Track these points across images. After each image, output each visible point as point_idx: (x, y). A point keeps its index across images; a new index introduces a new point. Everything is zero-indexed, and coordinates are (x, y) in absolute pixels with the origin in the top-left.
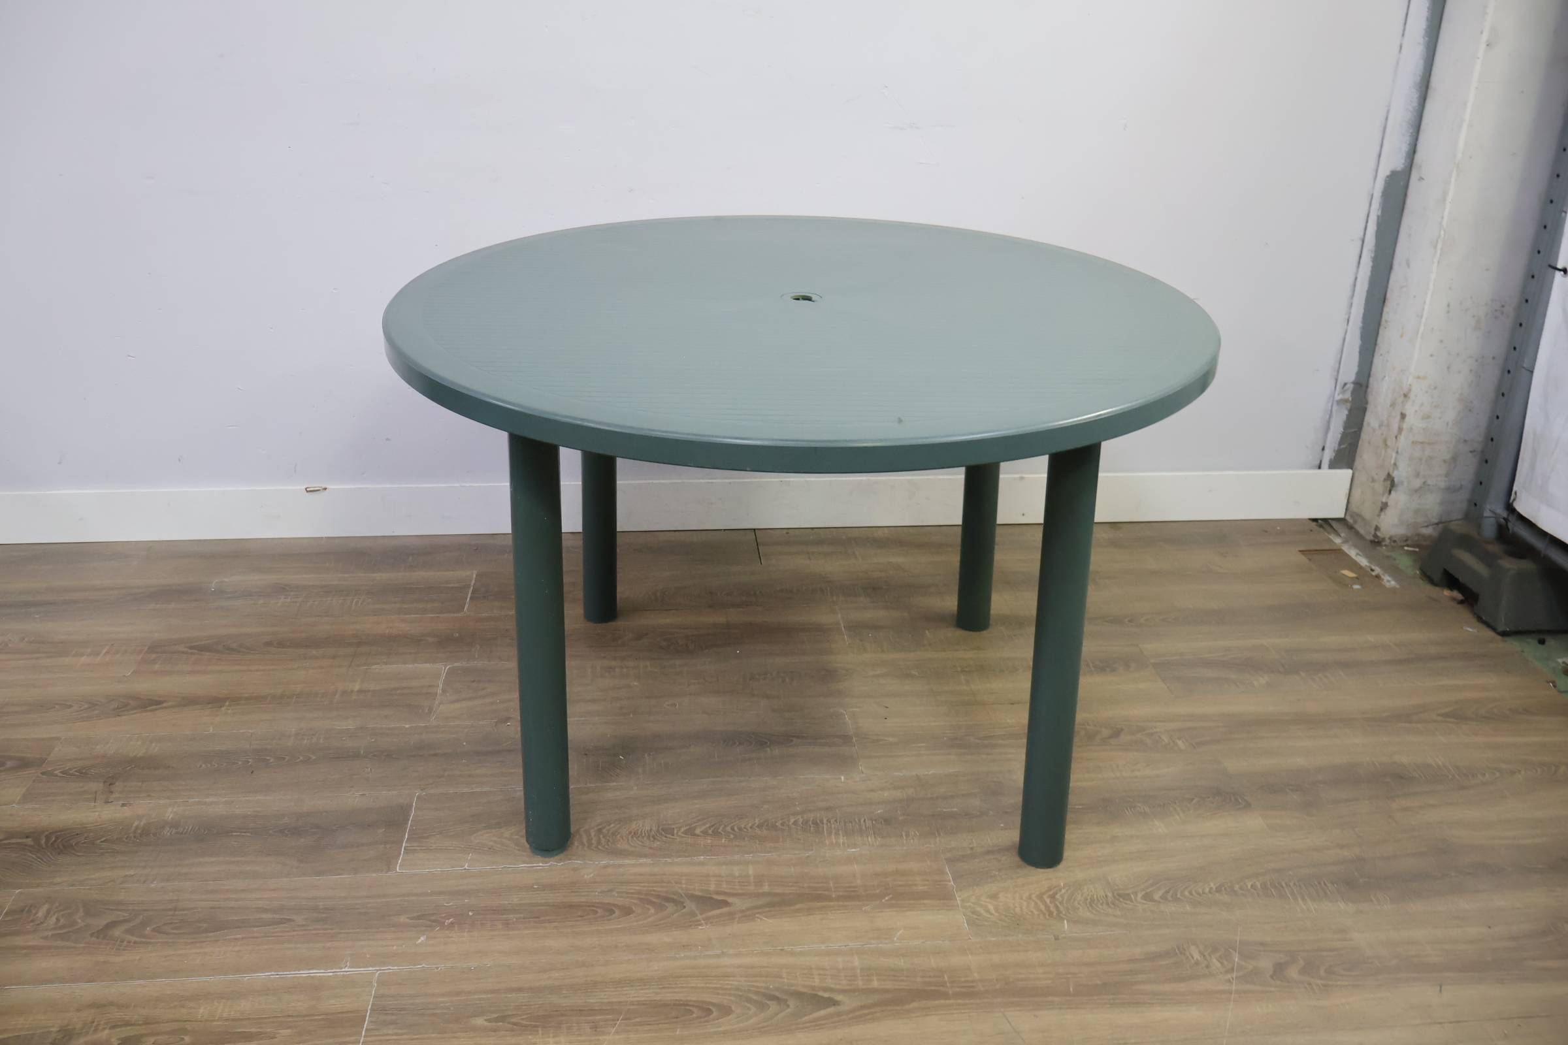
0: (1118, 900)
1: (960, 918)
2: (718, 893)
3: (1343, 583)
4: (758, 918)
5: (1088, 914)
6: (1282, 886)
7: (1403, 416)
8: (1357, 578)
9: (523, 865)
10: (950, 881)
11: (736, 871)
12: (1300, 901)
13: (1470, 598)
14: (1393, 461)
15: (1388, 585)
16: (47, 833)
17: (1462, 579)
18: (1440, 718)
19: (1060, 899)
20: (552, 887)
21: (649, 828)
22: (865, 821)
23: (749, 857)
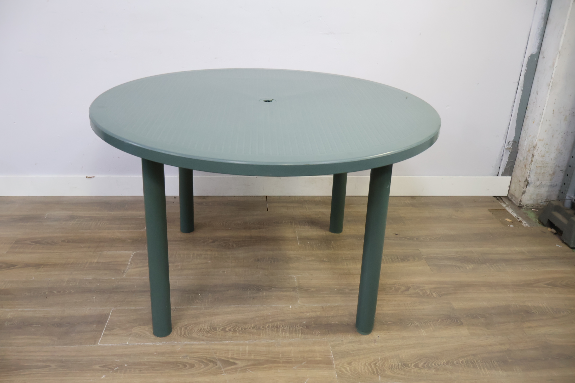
0: (403, 367)
1: (334, 373)
2: (232, 358)
3: (506, 223)
4: (247, 371)
5: (390, 373)
6: (475, 362)
7: (533, 156)
8: (512, 222)
9: (152, 343)
10: (331, 356)
11: (241, 348)
12: (483, 370)
13: (559, 232)
14: (528, 174)
15: (524, 225)
17: (556, 224)
18: (546, 286)
19: (378, 365)
20: (162, 354)
21: (207, 328)
22: (298, 327)
23: (247, 342)
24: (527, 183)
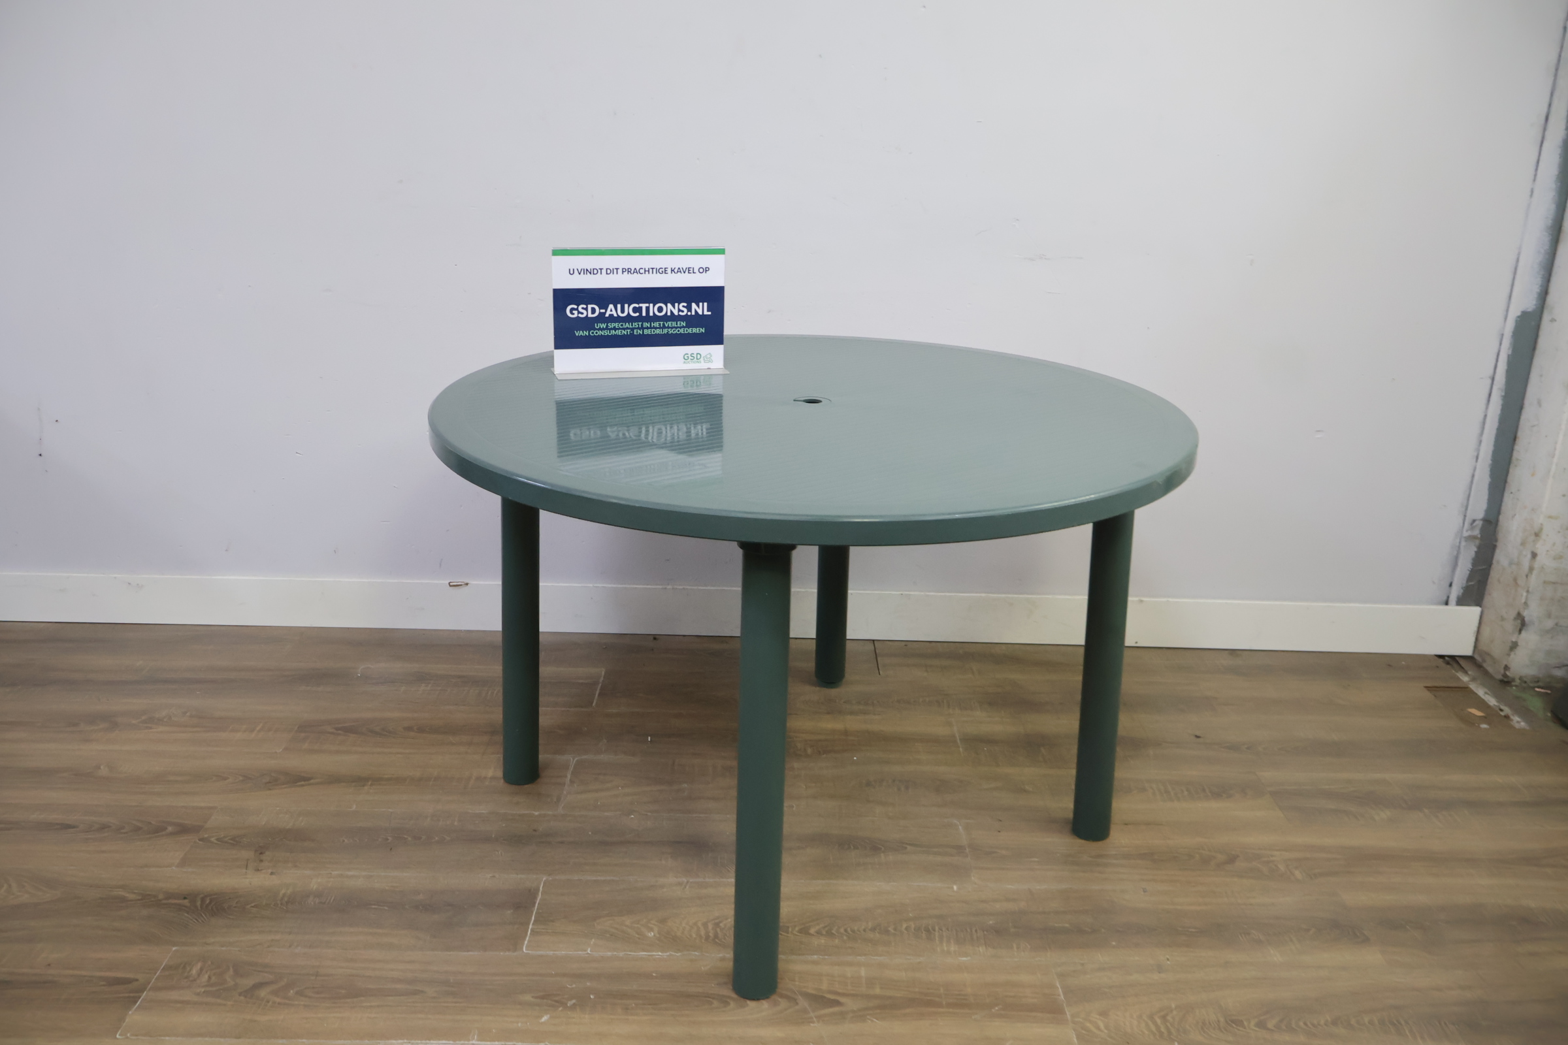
0: (1231, 1026)
1: (1070, 1033)
2: (830, 992)
3: (1469, 721)
4: (869, 1019)
5: (1200, 1037)
6: (1400, 1023)
7: (1534, 555)
8: (1485, 717)
9: (643, 953)
10: (1059, 995)
11: (849, 971)
14: (1523, 601)
15: (1517, 726)
16: (201, 896)
19: (1172, 1020)
20: (671, 977)
22: (976, 931)
23: (862, 959)
24: (1522, 624)
